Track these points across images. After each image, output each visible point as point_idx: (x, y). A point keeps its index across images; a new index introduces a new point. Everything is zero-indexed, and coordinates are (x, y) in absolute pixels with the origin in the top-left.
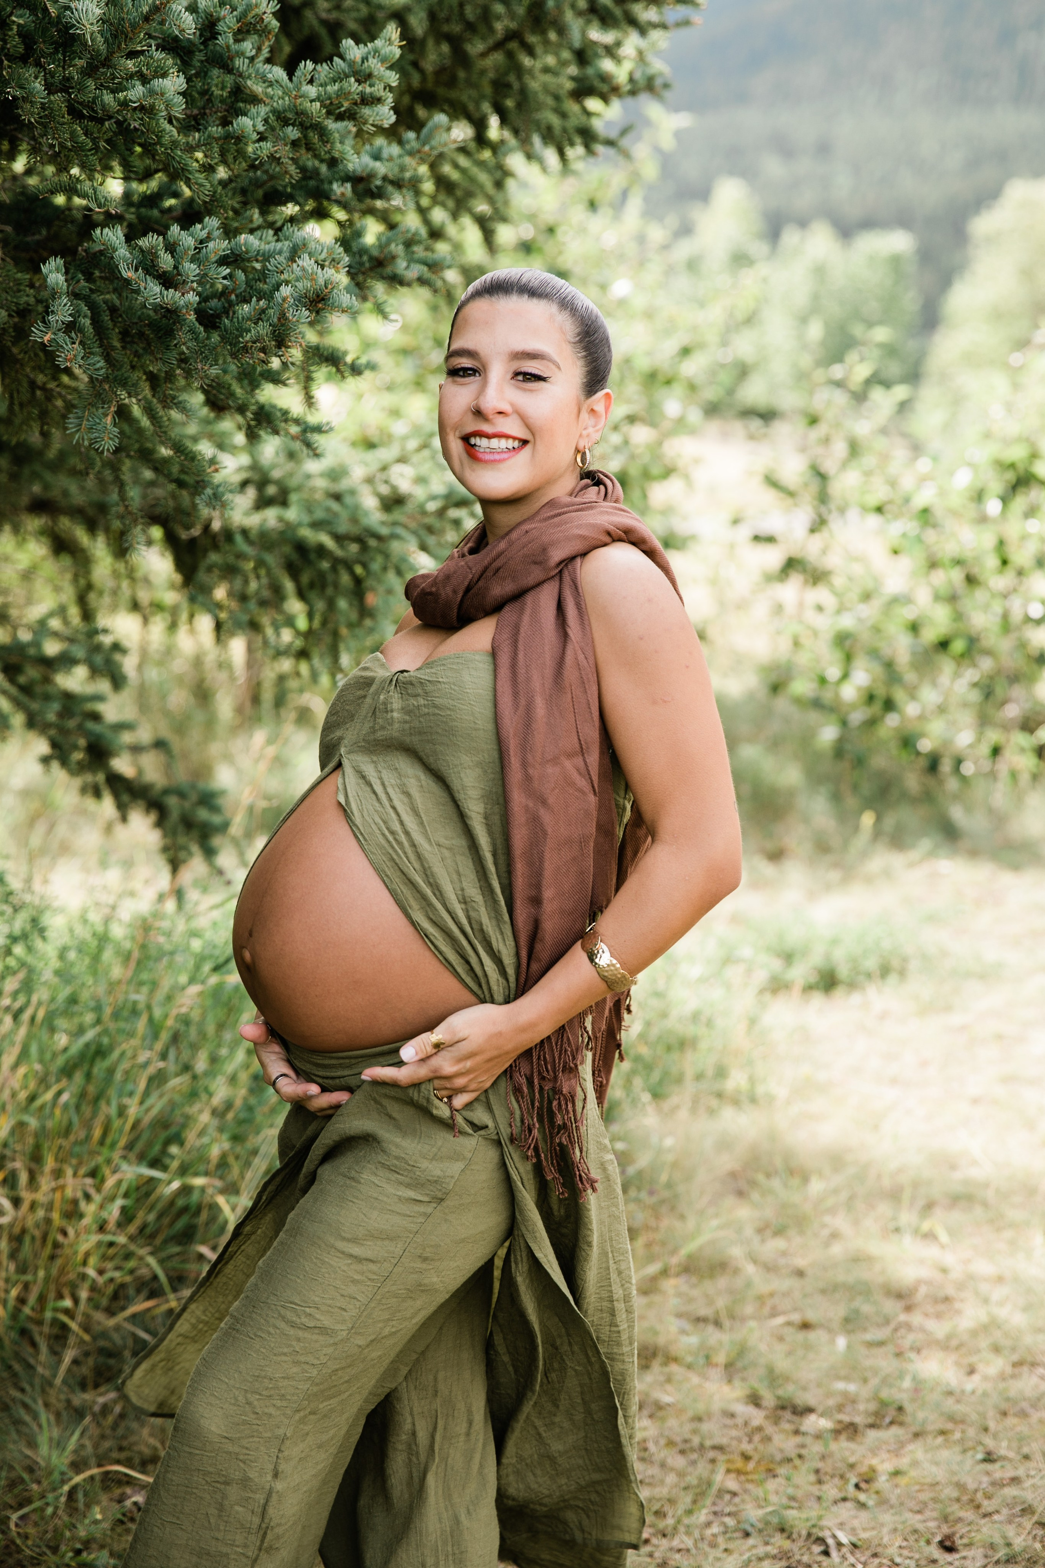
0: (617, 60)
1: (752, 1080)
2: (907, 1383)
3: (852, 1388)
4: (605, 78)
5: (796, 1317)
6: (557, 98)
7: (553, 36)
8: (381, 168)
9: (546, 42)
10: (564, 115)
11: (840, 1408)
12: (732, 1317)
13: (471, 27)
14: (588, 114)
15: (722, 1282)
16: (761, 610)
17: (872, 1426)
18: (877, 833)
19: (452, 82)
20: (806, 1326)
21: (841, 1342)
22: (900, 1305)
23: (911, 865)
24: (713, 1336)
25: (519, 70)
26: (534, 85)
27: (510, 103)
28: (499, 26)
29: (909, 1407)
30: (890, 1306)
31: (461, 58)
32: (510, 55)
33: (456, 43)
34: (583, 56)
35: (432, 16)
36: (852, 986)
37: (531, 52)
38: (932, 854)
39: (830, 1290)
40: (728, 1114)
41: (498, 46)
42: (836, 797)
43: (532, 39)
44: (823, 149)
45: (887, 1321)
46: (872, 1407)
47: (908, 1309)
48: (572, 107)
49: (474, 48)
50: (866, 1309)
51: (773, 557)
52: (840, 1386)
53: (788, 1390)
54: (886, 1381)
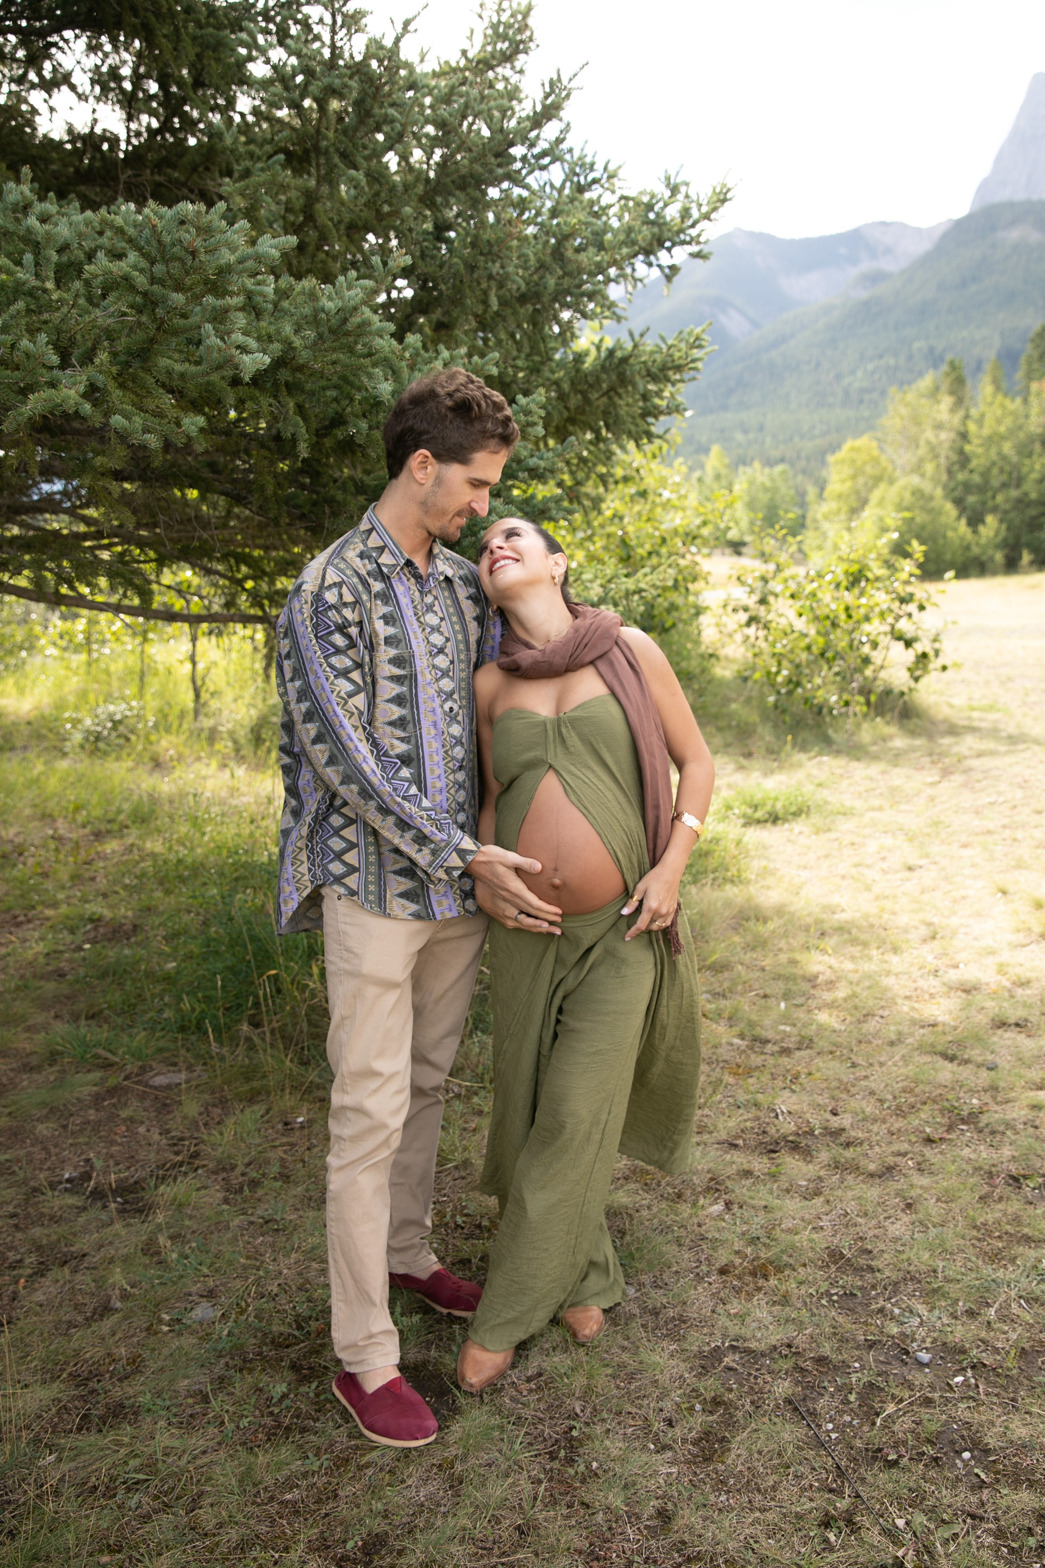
0: (662, 398)
1: (738, 871)
2: (814, 1027)
3: (788, 1029)
4: (656, 407)
5: (761, 992)
6: (633, 417)
7: (630, 388)
8: (542, 464)
9: (627, 392)
10: (637, 425)
11: (782, 1040)
12: (731, 991)
13: (591, 386)
14: (649, 424)
15: (726, 974)
16: (738, 637)
17: (799, 1049)
18: (794, 745)
19: (583, 413)
20: (765, 996)
21: (783, 1005)
22: (810, 985)
23: (810, 759)
24: (723, 1003)
25: (615, 405)
26: (622, 413)
27: (611, 421)
28: (604, 386)
29: (816, 1040)
30: (805, 986)
31: (587, 400)
32: (610, 398)
33: (584, 393)
34: (645, 397)
35: (572, 383)
36: (785, 820)
37: (620, 397)
38: (820, 754)
39: (778, 977)
40: (728, 887)
41: (606, 393)
42: (775, 726)
43: (621, 391)
44: (761, 428)
45: (804, 994)
46: (798, 1039)
47: (814, 987)
48: (639, 421)
49: (593, 396)
50: (794, 988)
51: (743, 617)
52: (782, 1027)
53: (758, 1031)
54: (805, 1026)
